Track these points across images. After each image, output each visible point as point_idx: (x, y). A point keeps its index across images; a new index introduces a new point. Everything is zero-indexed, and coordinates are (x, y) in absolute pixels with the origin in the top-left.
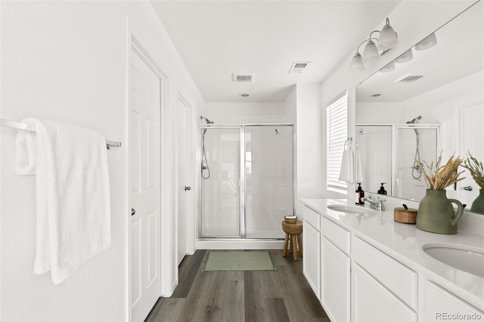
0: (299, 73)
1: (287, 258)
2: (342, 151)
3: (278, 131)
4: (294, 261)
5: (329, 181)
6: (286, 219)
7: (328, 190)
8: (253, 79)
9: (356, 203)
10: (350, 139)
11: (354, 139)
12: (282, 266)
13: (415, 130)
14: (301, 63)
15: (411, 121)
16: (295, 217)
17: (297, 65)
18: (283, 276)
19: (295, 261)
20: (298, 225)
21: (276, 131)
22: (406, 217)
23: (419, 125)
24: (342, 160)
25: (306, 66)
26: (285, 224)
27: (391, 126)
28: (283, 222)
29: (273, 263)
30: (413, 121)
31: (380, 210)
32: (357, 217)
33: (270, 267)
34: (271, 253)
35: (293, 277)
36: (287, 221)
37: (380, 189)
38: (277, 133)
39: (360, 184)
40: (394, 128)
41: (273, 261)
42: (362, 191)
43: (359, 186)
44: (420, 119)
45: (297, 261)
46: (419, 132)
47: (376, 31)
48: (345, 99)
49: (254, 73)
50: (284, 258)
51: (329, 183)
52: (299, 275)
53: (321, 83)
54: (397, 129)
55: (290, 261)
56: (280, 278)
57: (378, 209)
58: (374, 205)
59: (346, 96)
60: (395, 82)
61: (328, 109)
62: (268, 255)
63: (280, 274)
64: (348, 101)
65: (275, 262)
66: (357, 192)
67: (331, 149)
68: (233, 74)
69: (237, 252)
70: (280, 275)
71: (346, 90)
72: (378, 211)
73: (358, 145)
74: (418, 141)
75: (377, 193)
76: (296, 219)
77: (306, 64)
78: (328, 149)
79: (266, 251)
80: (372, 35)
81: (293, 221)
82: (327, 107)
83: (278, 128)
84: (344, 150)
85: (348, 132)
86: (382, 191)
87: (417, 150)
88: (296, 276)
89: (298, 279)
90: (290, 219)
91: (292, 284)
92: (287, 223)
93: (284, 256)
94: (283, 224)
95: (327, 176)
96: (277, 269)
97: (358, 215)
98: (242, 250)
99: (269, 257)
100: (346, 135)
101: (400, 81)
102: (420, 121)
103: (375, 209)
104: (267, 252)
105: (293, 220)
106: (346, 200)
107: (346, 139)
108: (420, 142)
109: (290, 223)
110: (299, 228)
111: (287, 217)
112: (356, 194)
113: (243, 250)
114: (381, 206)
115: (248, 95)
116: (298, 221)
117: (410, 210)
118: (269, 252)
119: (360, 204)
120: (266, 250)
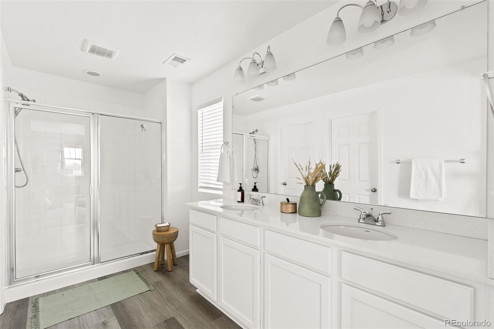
0: (174, 67)
1: (160, 272)
2: (220, 154)
3: (144, 127)
4: (170, 273)
5: (200, 183)
6: (157, 228)
7: (200, 192)
8: (115, 57)
9: (238, 202)
10: (226, 143)
11: (230, 143)
12: (157, 282)
13: (254, 139)
14: (181, 58)
15: (252, 132)
16: (167, 224)
17: (176, 59)
18: (164, 292)
19: (169, 271)
20: (171, 232)
21: (142, 126)
22: (290, 208)
23: (256, 136)
24: (219, 163)
25: (184, 63)
26: (156, 233)
27: (243, 135)
28: (153, 231)
29: (146, 282)
30: (253, 133)
31: (261, 205)
32: (239, 214)
33: (144, 288)
34: (139, 271)
35: (175, 289)
36: (159, 230)
37: (253, 188)
38: (144, 129)
39: (241, 184)
40: (244, 136)
41: (145, 279)
42: (243, 190)
43: (240, 186)
44: (257, 131)
45: (171, 271)
46: (257, 141)
47: (258, 54)
48: (220, 105)
49: (119, 50)
50: (155, 272)
51: (200, 185)
52: (180, 284)
53: (191, 84)
54: (246, 138)
55: (164, 273)
56: (162, 296)
57: (260, 204)
58: (255, 201)
59: (222, 102)
60: (247, 99)
61: (200, 112)
62: (136, 275)
63: (160, 291)
64: (223, 108)
65: (147, 280)
66: (239, 191)
67: (203, 152)
68: (86, 40)
69: (89, 284)
70: (159, 293)
71: (222, 97)
72: (260, 206)
73: (233, 149)
74: (255, 149)
75: (251, 190)
76: (169, 226)
77: (186, 60)
78: (200, 151)
79: (130, 271)
80: (254, 55)
81: (166, 229)
82: (199, 109)
83: (143, 123)
84: (221, 153)
85: (224, 137)
86: (255, 189)
87: (255, 156)
88: (177, 287)
89: (181, 290)
90: (163, 227)
91: (177, 297)
92: (159, 232)
93: (155, 270)
94: (154, 234)
95: (199, 178)
96: (153, 287)
97: (240, 212)
98: (95, 279)
99: (138, 277)
100: (222, 139)
101: (251, 99)
102: (257, 133)
103: (257, 204)
104: (132, 271)
105: (166, 227)
106: (222, 200)
107: (222, 143)
108: (257, 150)
109: (162, 232)
110: (174, 235)
111: (159, 225)
112: (239, 193)
113: (97, 280)
114: (262, 202)
115: (98, 75)
116: (171, 227)
117: (292, 202)
118: (134, 271)
119: (242, 202)
120: (130, 269)
